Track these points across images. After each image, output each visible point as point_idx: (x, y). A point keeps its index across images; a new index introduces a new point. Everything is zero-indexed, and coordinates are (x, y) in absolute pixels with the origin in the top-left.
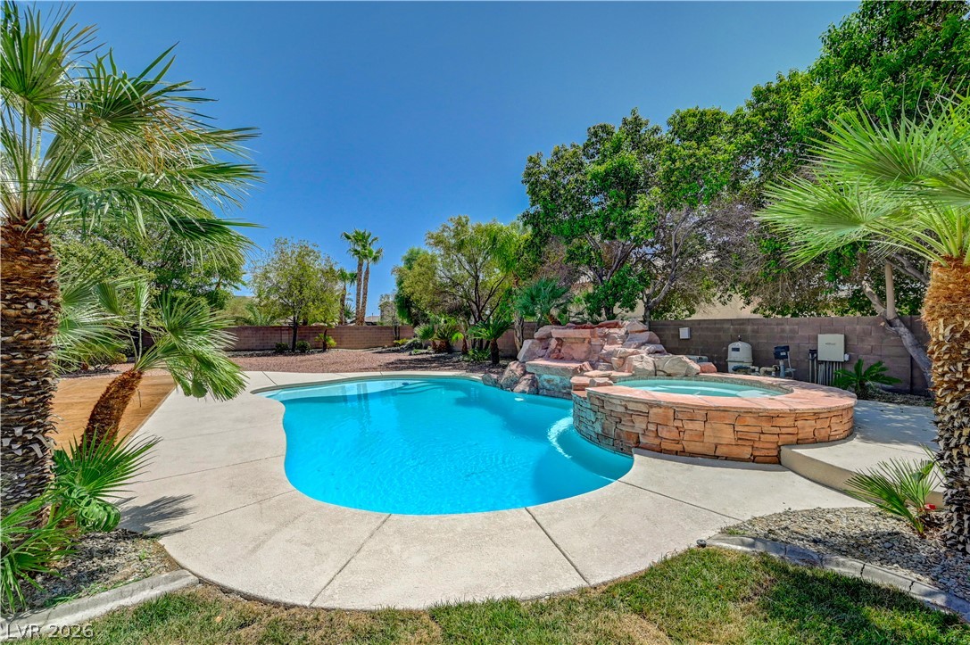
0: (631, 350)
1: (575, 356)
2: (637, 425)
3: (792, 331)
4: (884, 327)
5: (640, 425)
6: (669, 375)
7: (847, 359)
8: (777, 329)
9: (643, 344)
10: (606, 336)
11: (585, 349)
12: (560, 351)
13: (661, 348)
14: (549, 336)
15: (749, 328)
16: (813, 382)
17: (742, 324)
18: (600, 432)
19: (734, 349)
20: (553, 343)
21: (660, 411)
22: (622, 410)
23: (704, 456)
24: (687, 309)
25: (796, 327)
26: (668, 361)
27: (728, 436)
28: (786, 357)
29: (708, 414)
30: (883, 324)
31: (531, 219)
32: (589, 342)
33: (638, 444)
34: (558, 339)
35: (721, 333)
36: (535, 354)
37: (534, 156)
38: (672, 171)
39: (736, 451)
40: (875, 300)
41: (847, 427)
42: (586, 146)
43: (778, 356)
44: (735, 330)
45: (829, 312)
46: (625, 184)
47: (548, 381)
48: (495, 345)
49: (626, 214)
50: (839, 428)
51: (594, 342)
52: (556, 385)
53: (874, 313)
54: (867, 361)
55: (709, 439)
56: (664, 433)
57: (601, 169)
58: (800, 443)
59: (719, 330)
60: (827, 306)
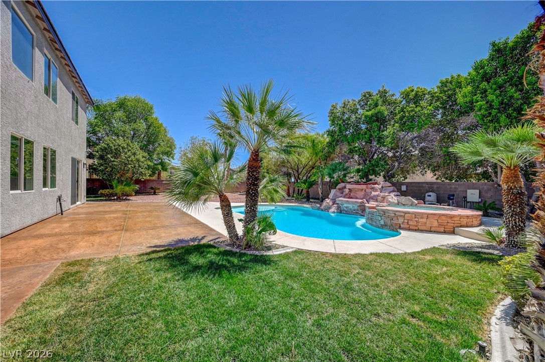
0: (387, 194)
1: (358, 197)
2: (400, 220)
3: (455, 188)
4: (496, 187)
5: (401, 220)
6: (404, 205)
7: (480, 201)
8: (448, 187)
9: (391, 192)
10: (373, 188)
11: (363, 194)
12: (350, 194)
13: (399, 194)
14: (345, 187)
15: (435, 186)
16: (465, 208)
17: (432, 184)
18: (383, 224)
19: (428, 196)
20: (347, 191)
21: (409, 215)
22: (394, 215)
23: (426, 231)
24: (404, 177)
25: (457, 186)
26: (403, 199)
27: (435, 224)
28: (453, 199)
29: (428, 216)
30: (496, 186)
31: (331, 133)
32: (365, 191)
33: (400, 228)
34: (349, 189)
35: (422, 188)
36: (337, 196)
37: (334, 104)
38: (404, 117)
39: (438, 229)
40: (493, 175)
41: (479, 222)
42: (359, 101)
43: (449, 199)
44: (429, 187)
45: (472, 180)
46: (379, 120)
47: (346, 207)
48: (308, 192)
49: (381, 134)
50: (476, 222)
51: (367, 190)
52: (351, 209)
53: (493, 181)
54: (489, 201)
55: (428, 225)
56: (411, 223)
57: (369, 113)
58: (461, 226)
59: (421, 187)
60: (471, 177)
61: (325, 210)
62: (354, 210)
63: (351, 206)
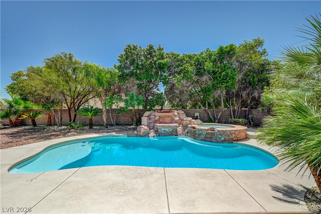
61: (145, 136)
62: (170, 132)
63: (167, 130)
